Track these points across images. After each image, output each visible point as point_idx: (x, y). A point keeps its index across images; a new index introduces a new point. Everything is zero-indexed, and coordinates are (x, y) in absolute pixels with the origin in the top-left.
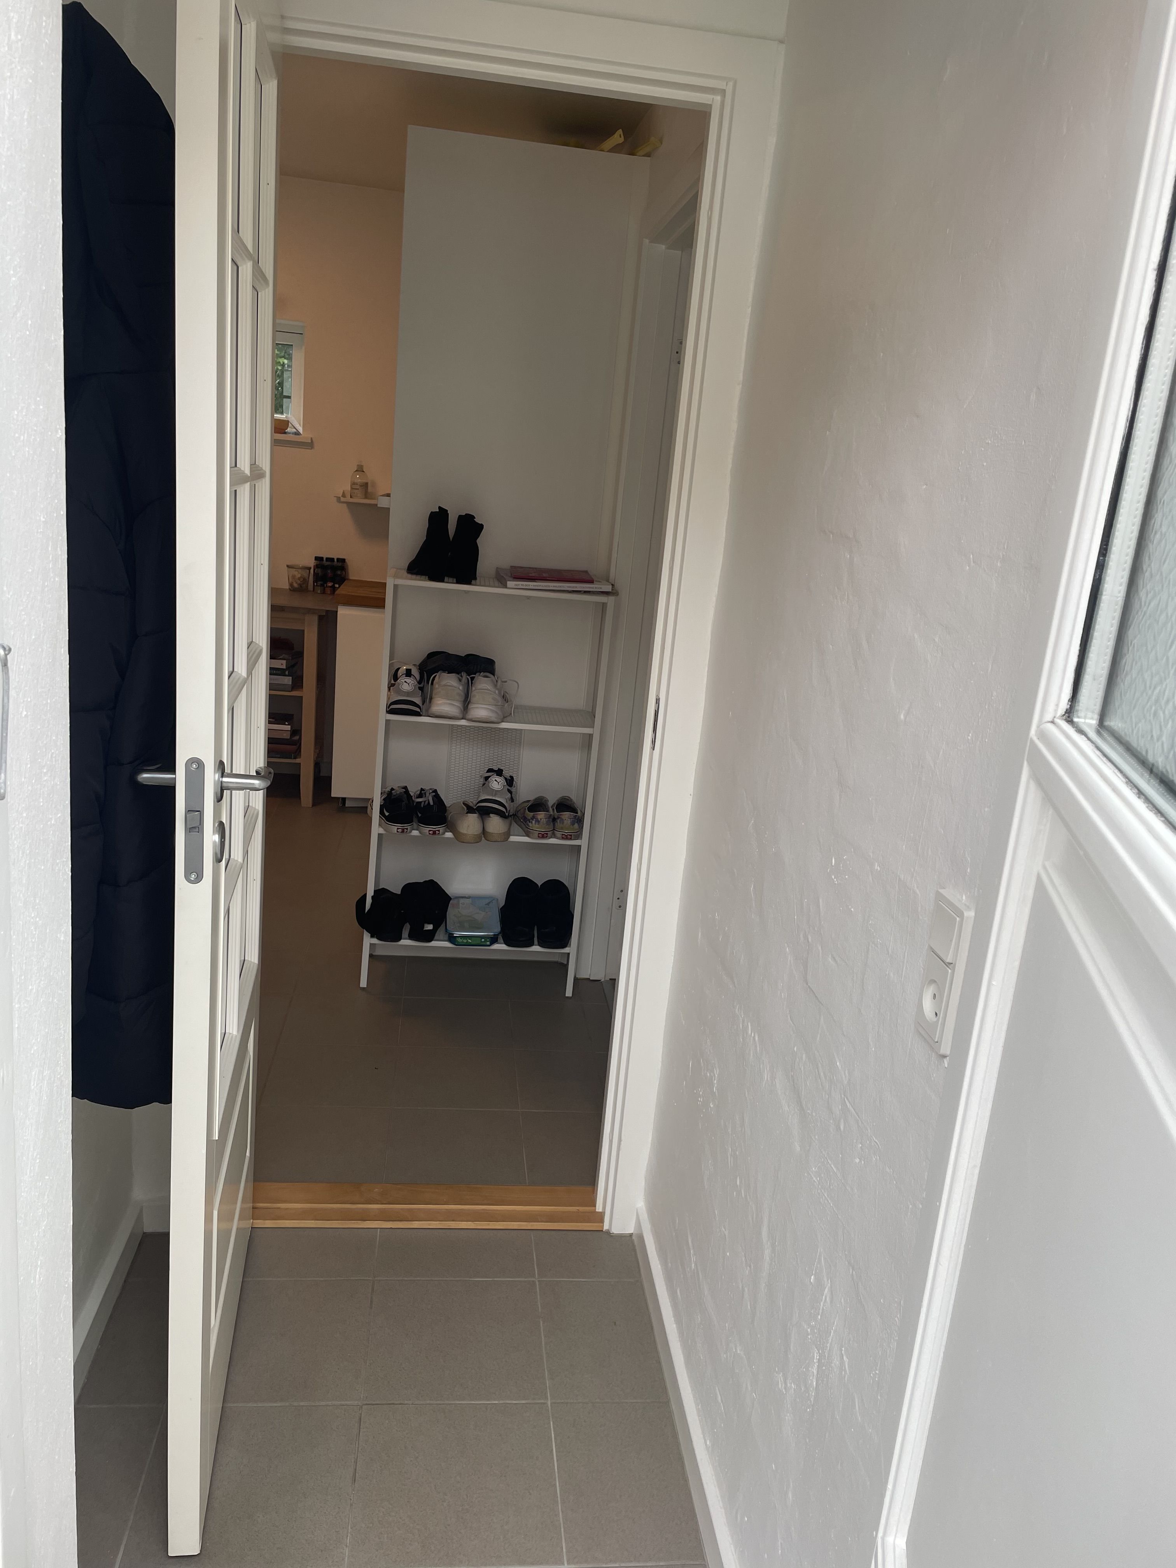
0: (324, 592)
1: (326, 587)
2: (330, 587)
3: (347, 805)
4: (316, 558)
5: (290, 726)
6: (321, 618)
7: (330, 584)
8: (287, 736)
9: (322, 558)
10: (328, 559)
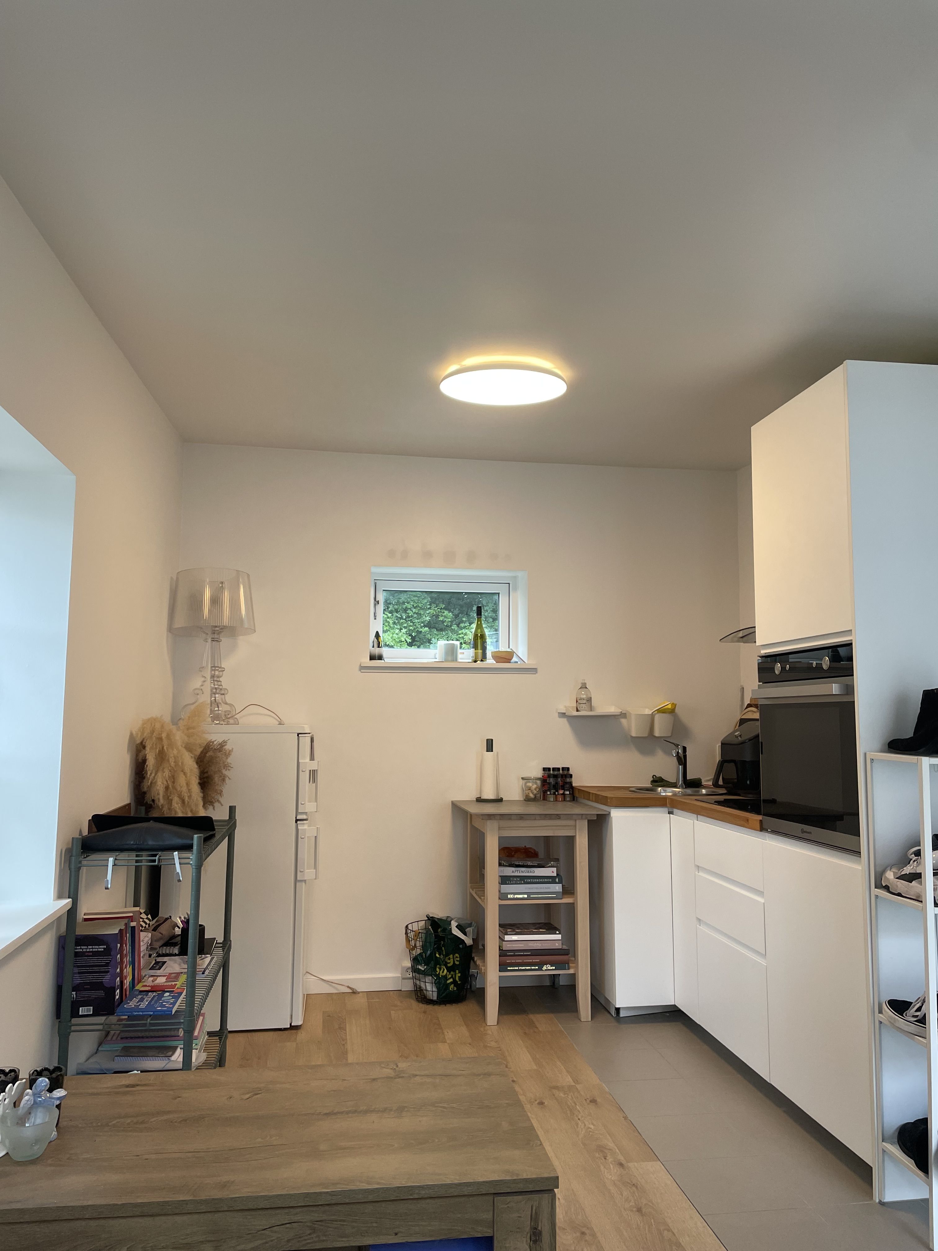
0: (556, 800)
1: (558, 794)
2: (562, 794)
3: (621, 1015)
4: (544, 769)
5: (561, 935)
6: (590, 822)
7: (561, 792)
8: (558, 945)
9: (550, 768)
10: (554, 769)
